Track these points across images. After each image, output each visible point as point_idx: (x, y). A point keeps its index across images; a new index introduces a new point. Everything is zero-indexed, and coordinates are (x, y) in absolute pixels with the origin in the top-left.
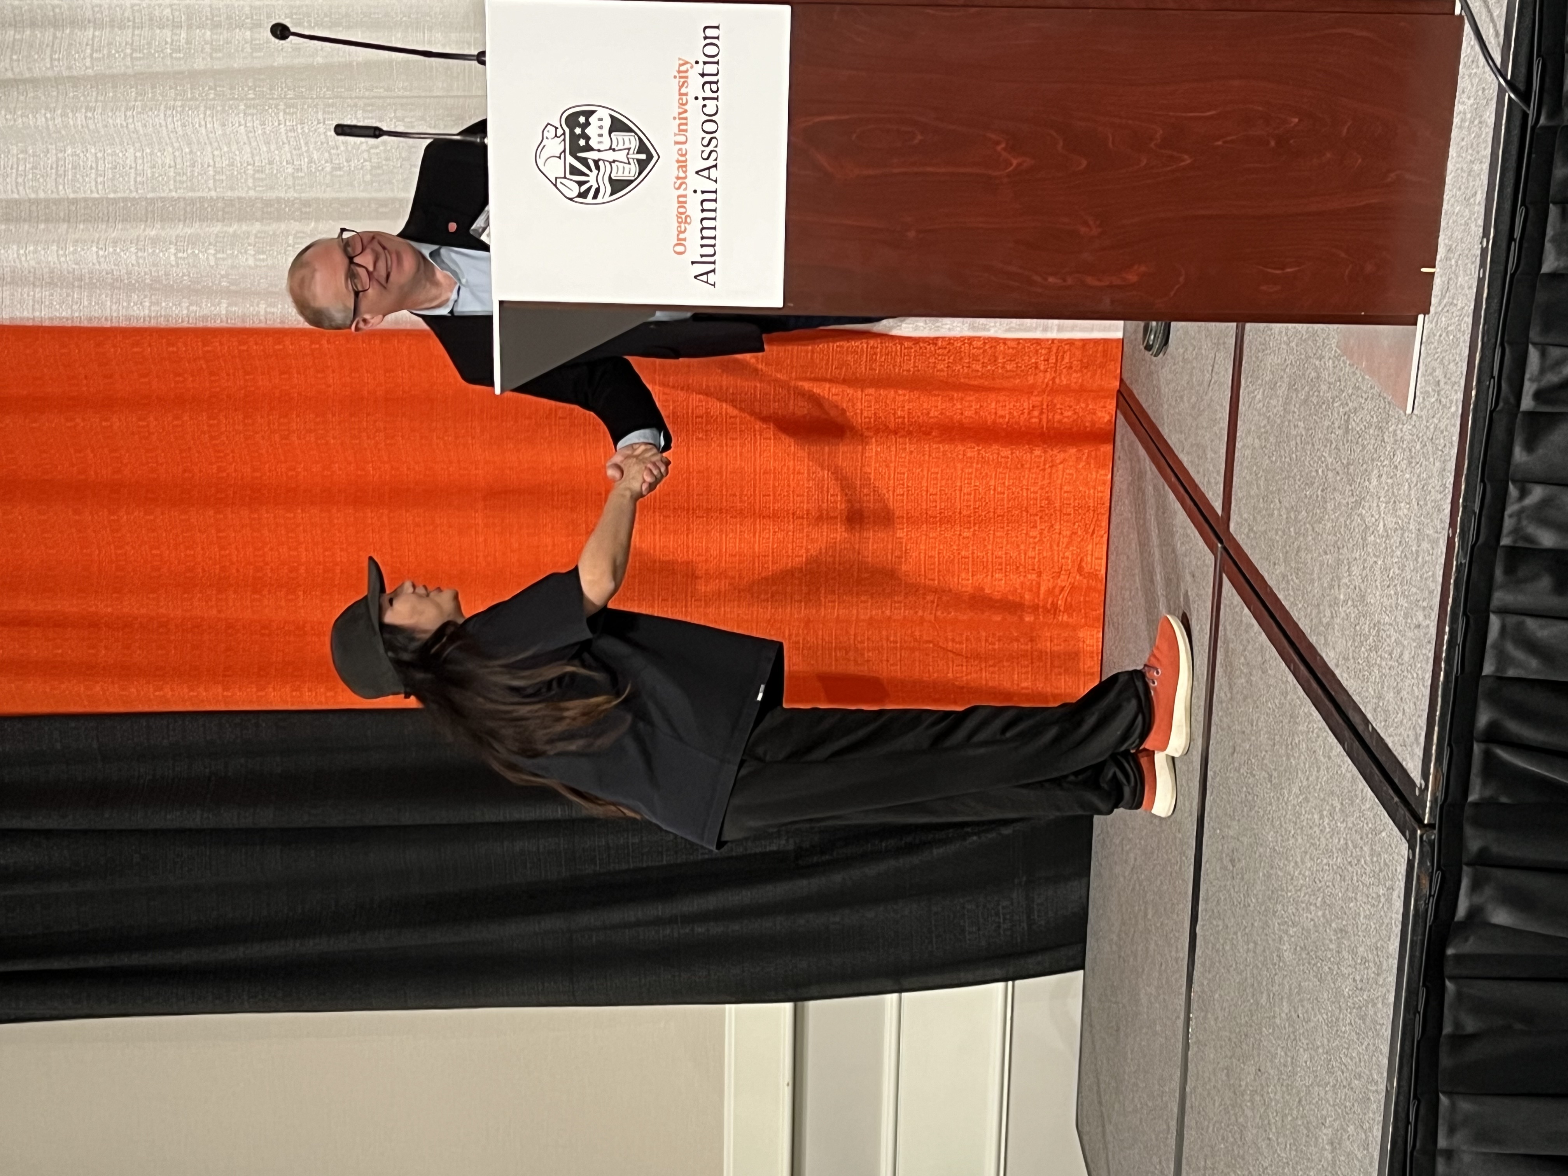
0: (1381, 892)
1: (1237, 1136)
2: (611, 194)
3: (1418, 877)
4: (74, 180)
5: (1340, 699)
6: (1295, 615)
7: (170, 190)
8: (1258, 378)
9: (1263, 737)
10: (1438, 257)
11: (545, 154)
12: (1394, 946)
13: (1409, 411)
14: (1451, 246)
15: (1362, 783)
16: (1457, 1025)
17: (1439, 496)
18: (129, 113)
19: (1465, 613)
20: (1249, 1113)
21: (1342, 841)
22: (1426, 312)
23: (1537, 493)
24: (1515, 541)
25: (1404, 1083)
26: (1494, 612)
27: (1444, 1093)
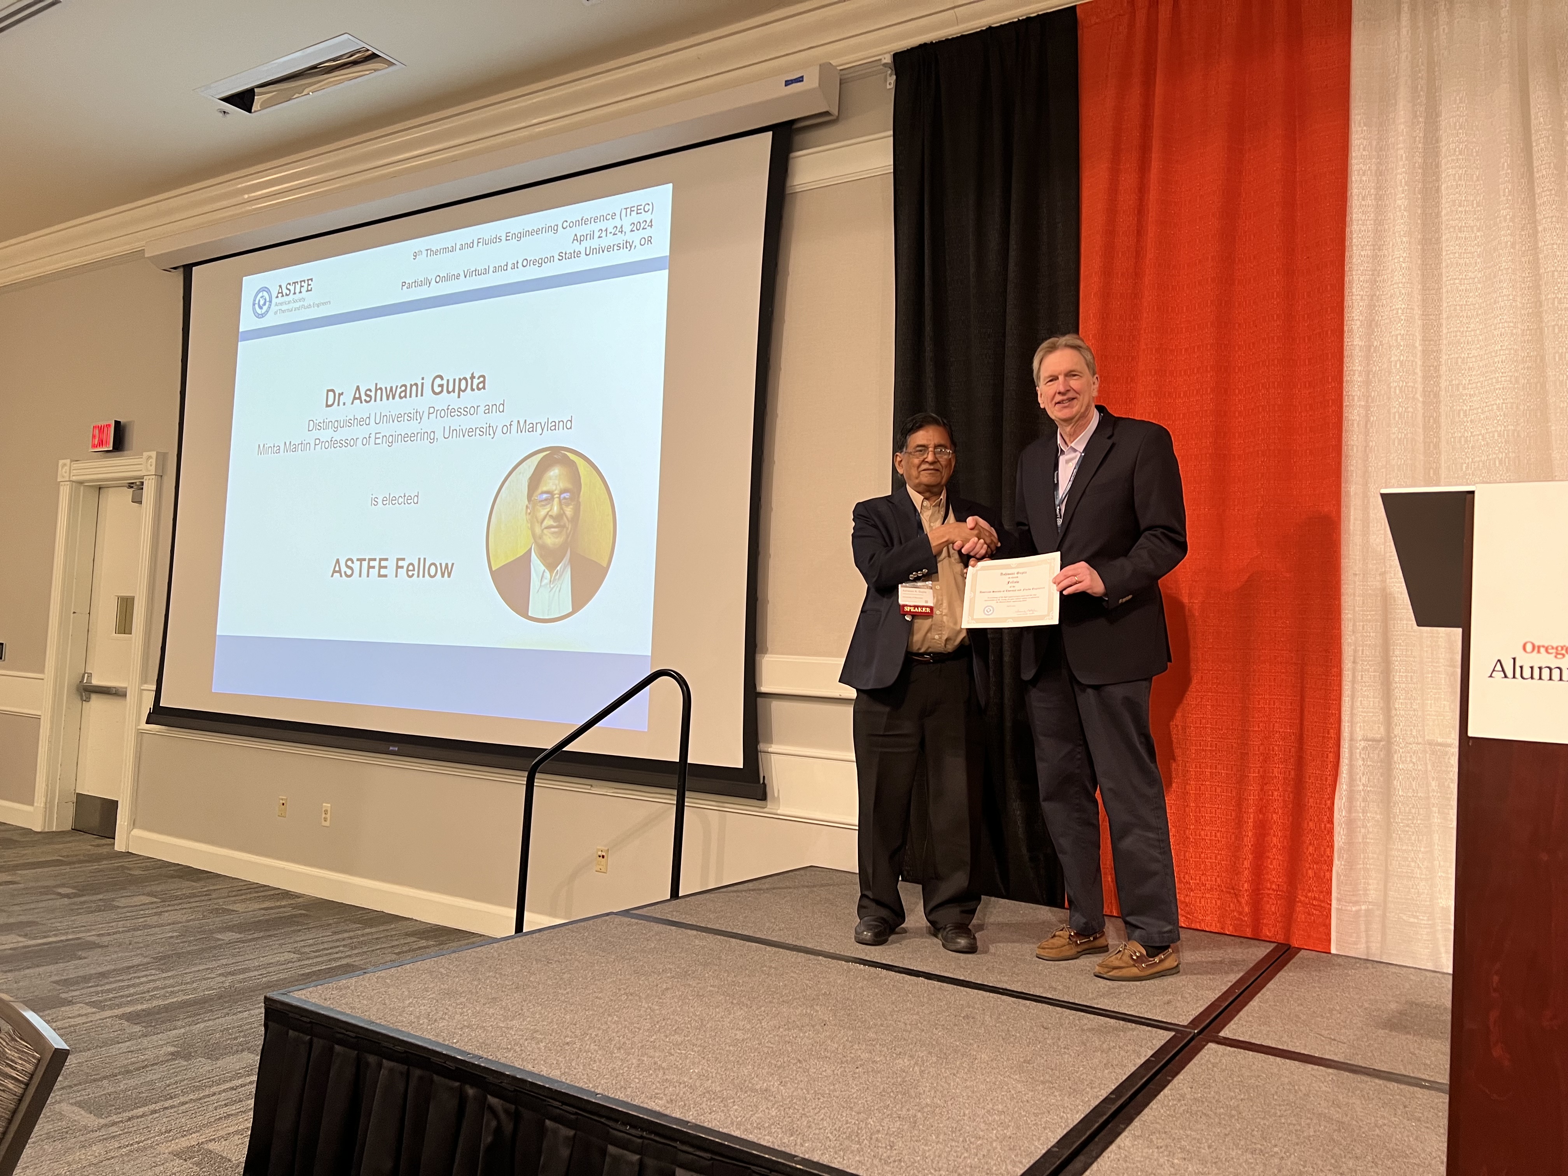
7: (1448, 303)
9: (1056, 1059)
15: (1027, 1163)
20: (798, 1012)
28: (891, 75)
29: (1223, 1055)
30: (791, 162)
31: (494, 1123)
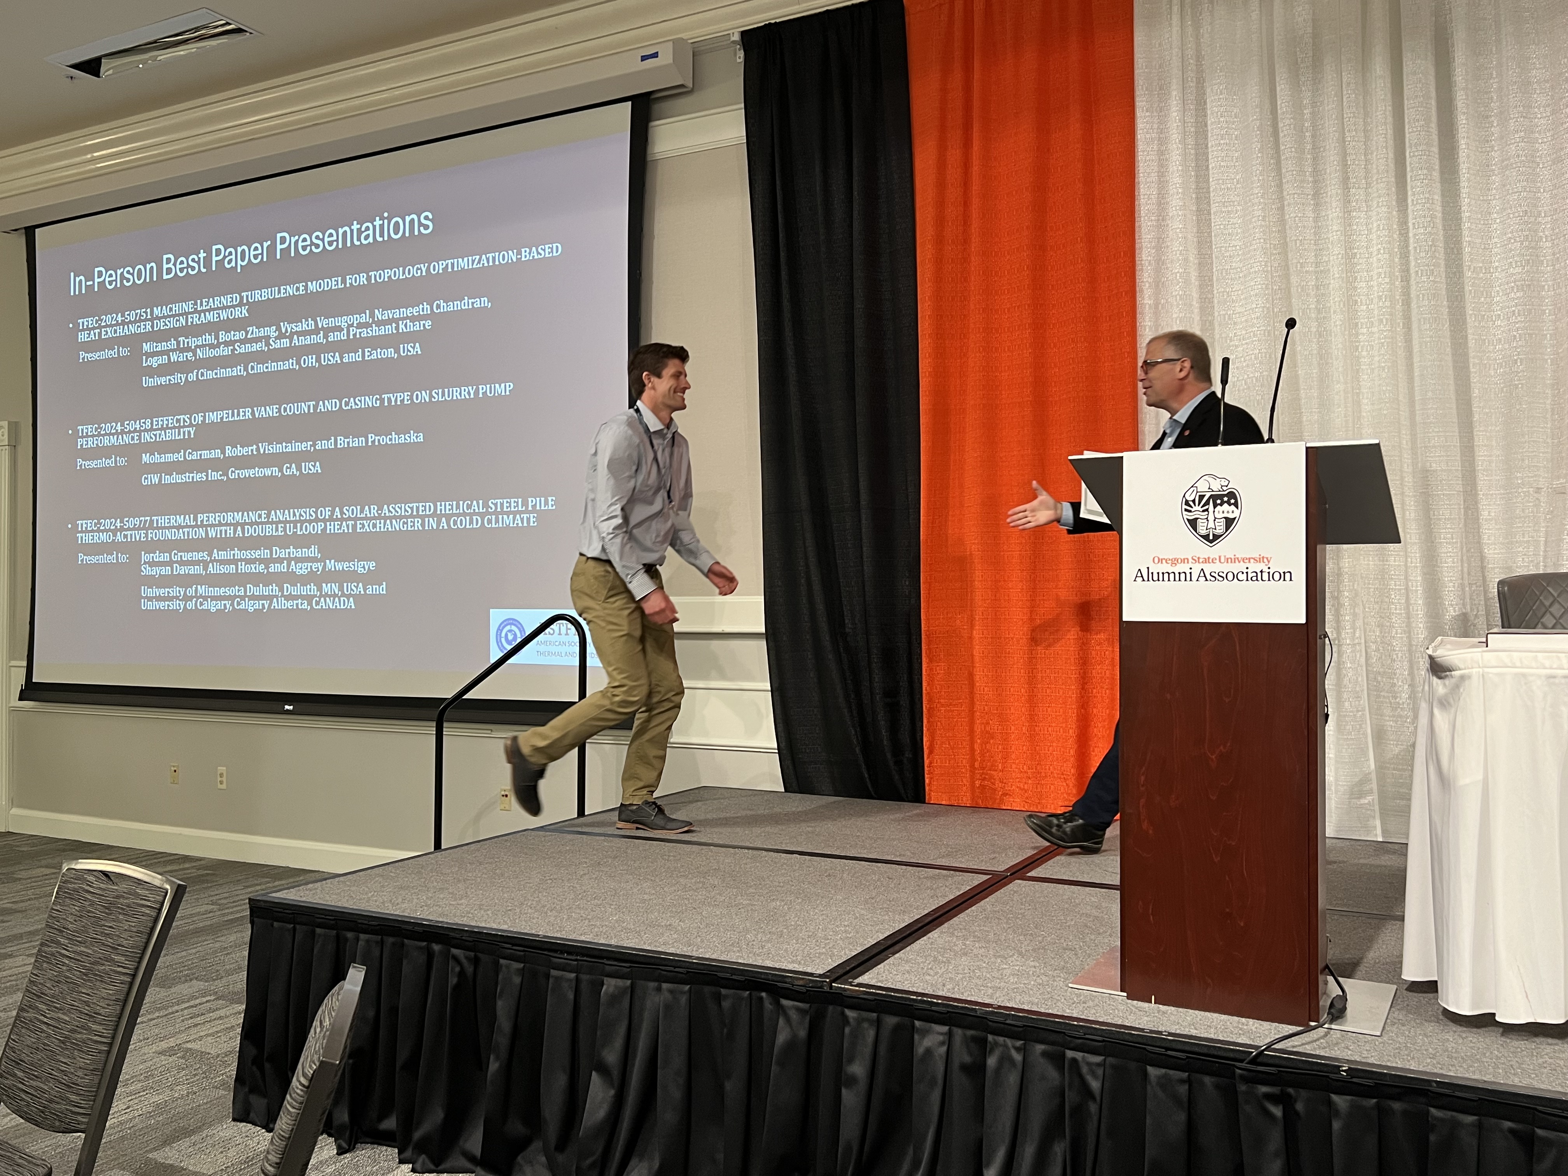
0: (799, 957)
1: (682, 874)
2: (1188, 520)
3: (803, 979)
4: (1222, 212)
5: (910, 939)
6: (961, 915)
7: (1217, 267)
8: (1104, 899)
9: (895, 895)
10: (1161, 1006)
11: (1211, 480)
12: (769, 964)
13: (1070, 985)
14: (1166, 1013)
15: (860, 949)
16: (726, 997)
17: (1017, 1001)
18: (1262, 241)
19: (948, 1012)
20: (693, 881)
21: (830, 937)
22: (1128, 998)
23: (1018, 1057)
24: (990, 1042)
25: (695, 966)
26: (950, 1029)
27: (691, 987)
28: (740, 50)
29: (1025, 886)
30: (651, 131)
31: (458, 969)
